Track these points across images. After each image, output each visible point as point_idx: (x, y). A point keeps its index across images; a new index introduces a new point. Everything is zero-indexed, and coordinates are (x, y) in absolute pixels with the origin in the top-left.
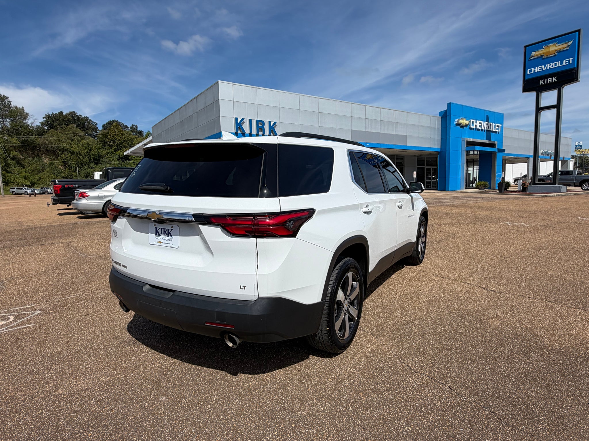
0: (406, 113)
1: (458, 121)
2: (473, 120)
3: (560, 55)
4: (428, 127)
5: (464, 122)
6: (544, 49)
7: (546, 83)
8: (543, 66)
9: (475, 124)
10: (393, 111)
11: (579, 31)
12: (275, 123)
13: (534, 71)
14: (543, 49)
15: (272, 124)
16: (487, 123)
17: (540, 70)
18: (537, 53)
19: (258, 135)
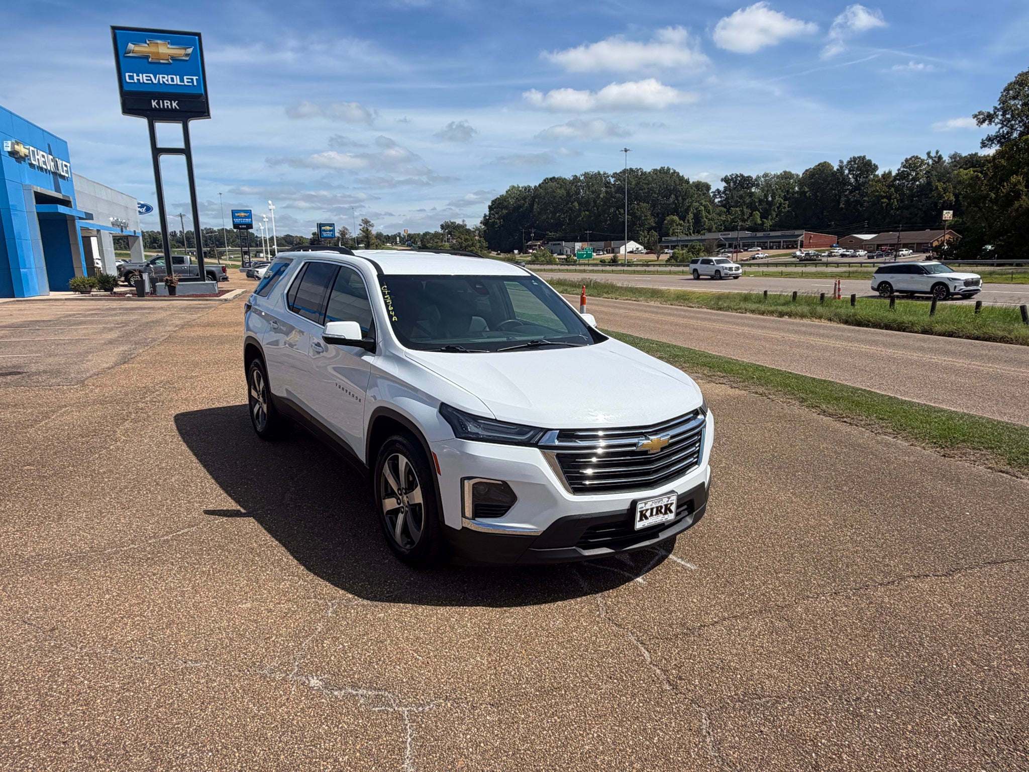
1: (13, 144)
2: (34, 149)
3: (174, 65)
5: (22, 150)
6: (148, 44)
7: (162, 107)
8: (152, 76)
9: (37, 157)
11: (199, 35)
13: (138, 80)
14: (146, 45)
16: (51, 157)
17: (147, 80)
18: (137, 49)
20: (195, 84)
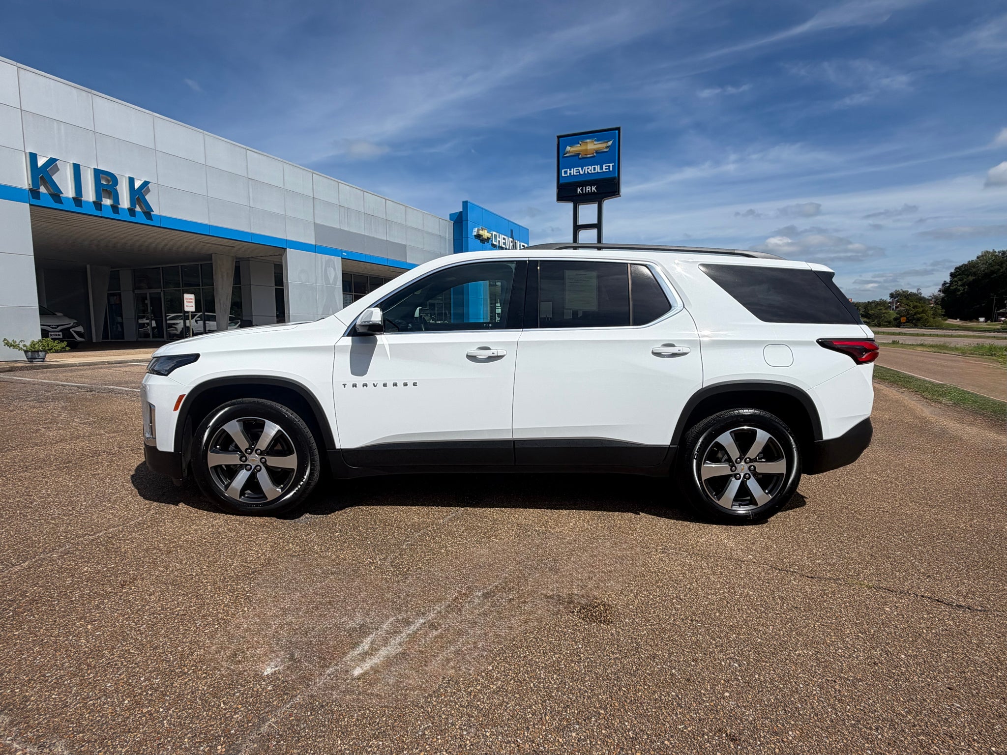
0: (404, 207)
1: (478, 230)
2: (496, 233)
3: (598, 157)
4: (434, 234)
5: (485, 234)
7: (584, 192)
8: (580, 169)
9: (498, 239)
11: (618, 129)
12: (146, 183)
13: (570, 173)
14: (579, 145)
15: (137, 184)
16: (511, 240)
17: (576, 173)
18: (573, 149)
19: (101, 204)
20: (611, 169)
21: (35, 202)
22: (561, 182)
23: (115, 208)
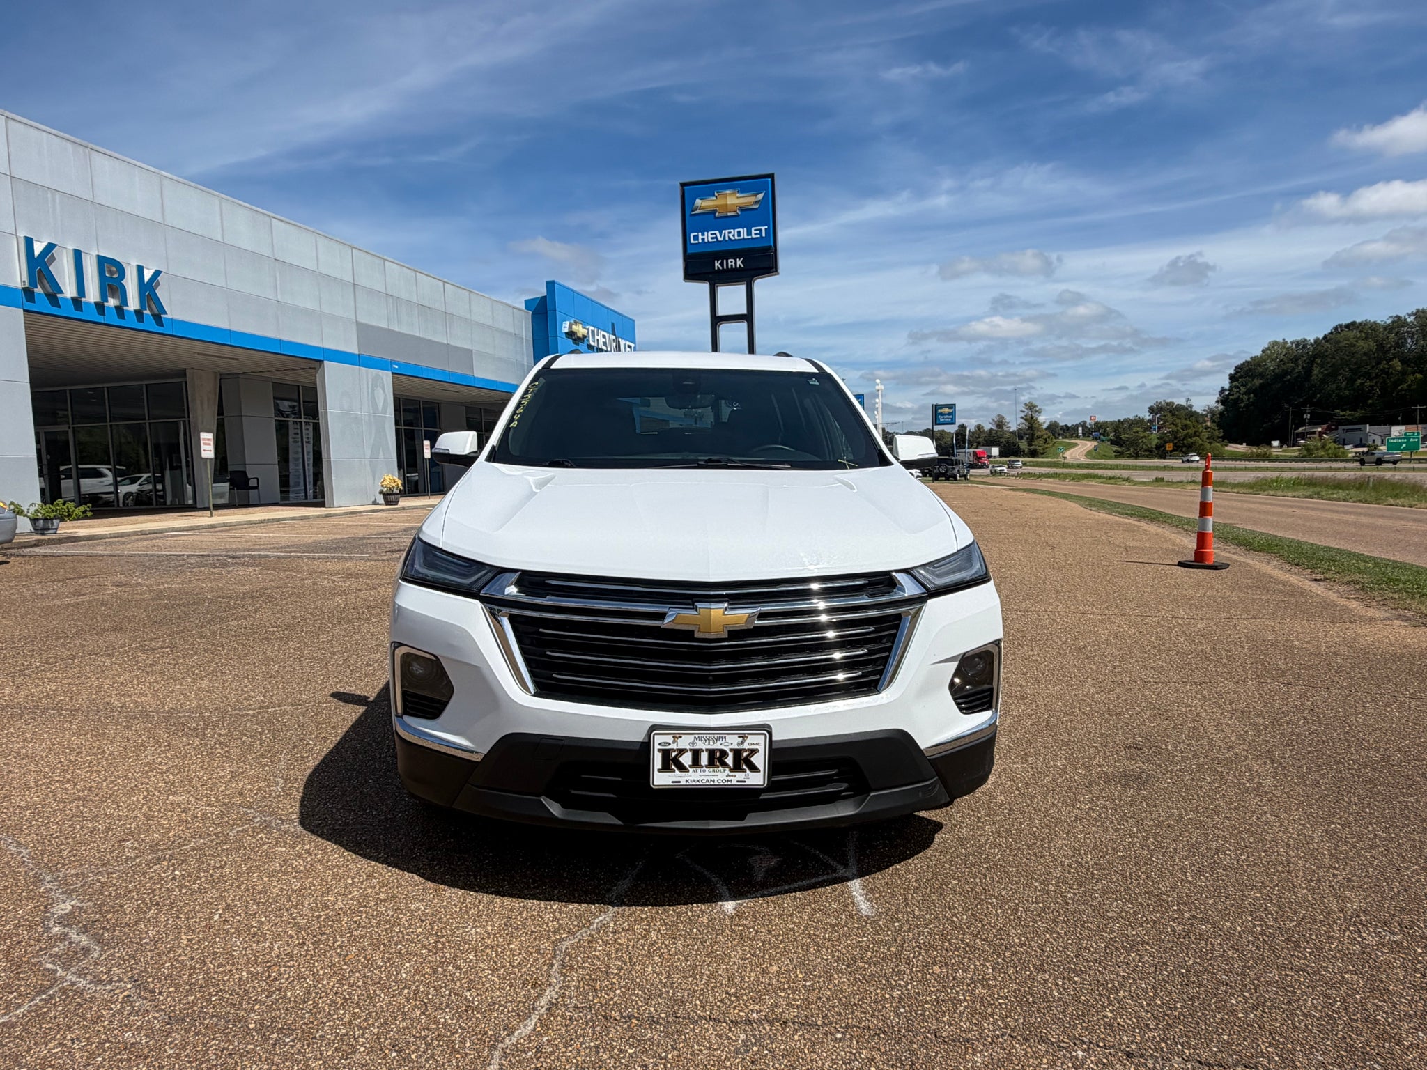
0: (467, 293)
1: (570, 325)
2: (593, 329)
3: (744, 217)
4: (510, 334)
5: (580, 330)
6: (716, 197)
7: (725, 267)
8: (717, 232)
9: (596, 337)
10: (441, 283)
11: (772, 176)
12: (157, 273)
13: (703, 239)
14: (714, 198)
15: (148, 275)
16: (613, 337)
17: (712, 238)
18: (705, 204)
19: (103, 306)
20: (764, 235)
21: (30, 306)
22: (690, 251)
23: (120, 310)
